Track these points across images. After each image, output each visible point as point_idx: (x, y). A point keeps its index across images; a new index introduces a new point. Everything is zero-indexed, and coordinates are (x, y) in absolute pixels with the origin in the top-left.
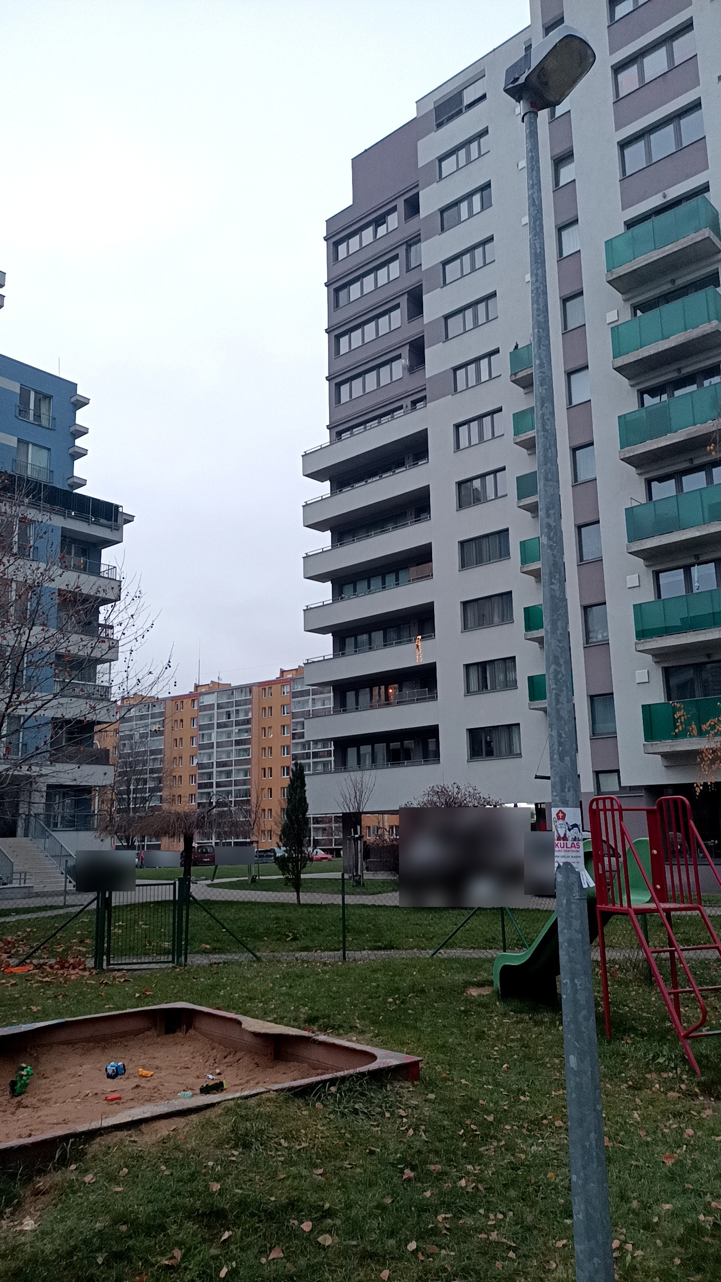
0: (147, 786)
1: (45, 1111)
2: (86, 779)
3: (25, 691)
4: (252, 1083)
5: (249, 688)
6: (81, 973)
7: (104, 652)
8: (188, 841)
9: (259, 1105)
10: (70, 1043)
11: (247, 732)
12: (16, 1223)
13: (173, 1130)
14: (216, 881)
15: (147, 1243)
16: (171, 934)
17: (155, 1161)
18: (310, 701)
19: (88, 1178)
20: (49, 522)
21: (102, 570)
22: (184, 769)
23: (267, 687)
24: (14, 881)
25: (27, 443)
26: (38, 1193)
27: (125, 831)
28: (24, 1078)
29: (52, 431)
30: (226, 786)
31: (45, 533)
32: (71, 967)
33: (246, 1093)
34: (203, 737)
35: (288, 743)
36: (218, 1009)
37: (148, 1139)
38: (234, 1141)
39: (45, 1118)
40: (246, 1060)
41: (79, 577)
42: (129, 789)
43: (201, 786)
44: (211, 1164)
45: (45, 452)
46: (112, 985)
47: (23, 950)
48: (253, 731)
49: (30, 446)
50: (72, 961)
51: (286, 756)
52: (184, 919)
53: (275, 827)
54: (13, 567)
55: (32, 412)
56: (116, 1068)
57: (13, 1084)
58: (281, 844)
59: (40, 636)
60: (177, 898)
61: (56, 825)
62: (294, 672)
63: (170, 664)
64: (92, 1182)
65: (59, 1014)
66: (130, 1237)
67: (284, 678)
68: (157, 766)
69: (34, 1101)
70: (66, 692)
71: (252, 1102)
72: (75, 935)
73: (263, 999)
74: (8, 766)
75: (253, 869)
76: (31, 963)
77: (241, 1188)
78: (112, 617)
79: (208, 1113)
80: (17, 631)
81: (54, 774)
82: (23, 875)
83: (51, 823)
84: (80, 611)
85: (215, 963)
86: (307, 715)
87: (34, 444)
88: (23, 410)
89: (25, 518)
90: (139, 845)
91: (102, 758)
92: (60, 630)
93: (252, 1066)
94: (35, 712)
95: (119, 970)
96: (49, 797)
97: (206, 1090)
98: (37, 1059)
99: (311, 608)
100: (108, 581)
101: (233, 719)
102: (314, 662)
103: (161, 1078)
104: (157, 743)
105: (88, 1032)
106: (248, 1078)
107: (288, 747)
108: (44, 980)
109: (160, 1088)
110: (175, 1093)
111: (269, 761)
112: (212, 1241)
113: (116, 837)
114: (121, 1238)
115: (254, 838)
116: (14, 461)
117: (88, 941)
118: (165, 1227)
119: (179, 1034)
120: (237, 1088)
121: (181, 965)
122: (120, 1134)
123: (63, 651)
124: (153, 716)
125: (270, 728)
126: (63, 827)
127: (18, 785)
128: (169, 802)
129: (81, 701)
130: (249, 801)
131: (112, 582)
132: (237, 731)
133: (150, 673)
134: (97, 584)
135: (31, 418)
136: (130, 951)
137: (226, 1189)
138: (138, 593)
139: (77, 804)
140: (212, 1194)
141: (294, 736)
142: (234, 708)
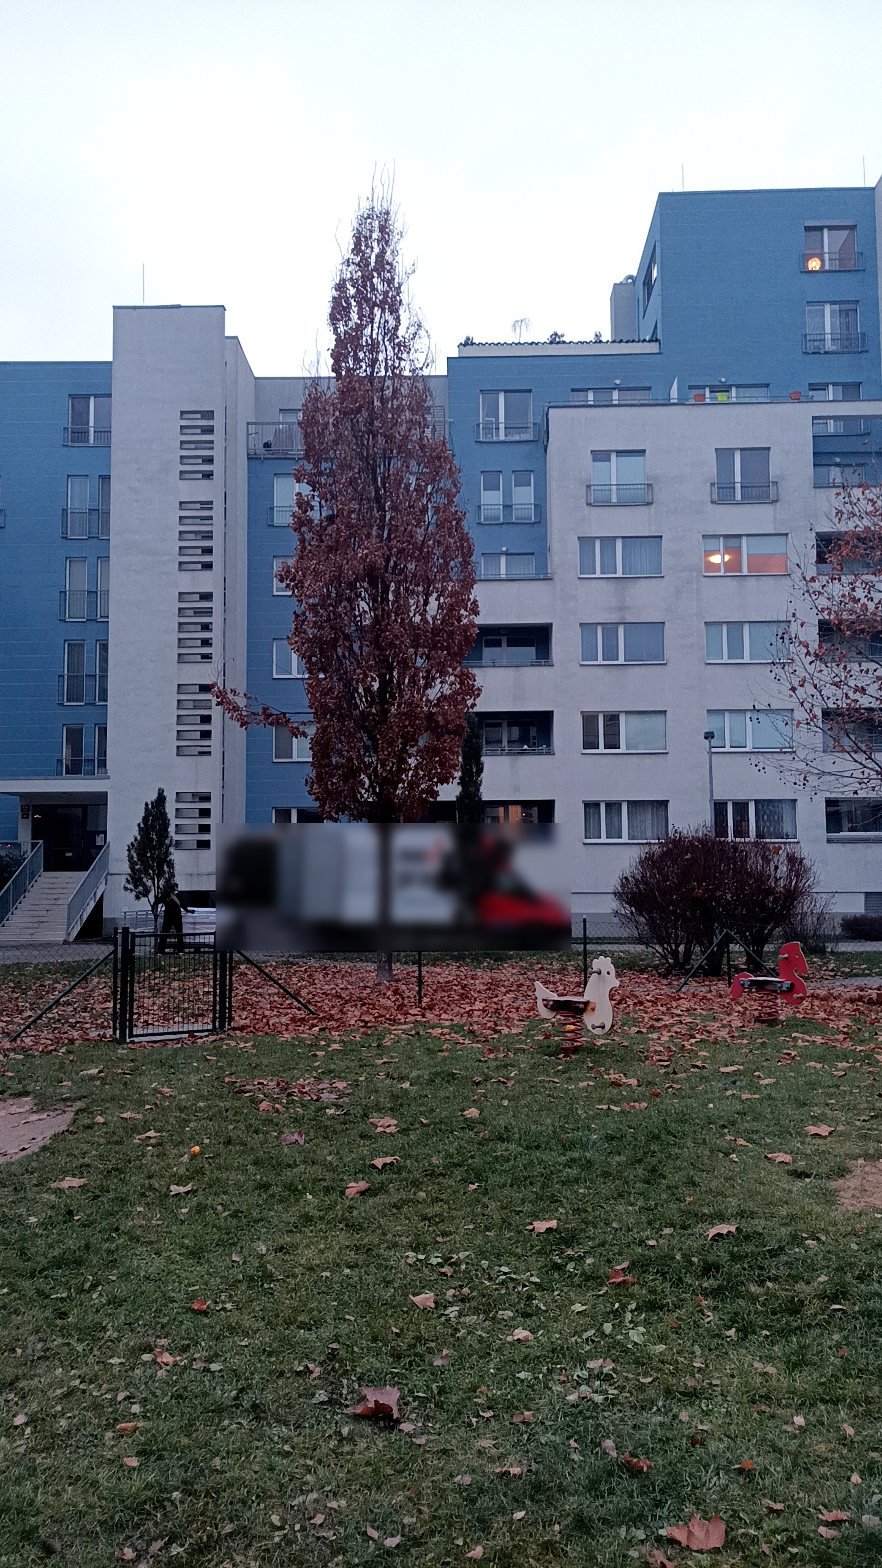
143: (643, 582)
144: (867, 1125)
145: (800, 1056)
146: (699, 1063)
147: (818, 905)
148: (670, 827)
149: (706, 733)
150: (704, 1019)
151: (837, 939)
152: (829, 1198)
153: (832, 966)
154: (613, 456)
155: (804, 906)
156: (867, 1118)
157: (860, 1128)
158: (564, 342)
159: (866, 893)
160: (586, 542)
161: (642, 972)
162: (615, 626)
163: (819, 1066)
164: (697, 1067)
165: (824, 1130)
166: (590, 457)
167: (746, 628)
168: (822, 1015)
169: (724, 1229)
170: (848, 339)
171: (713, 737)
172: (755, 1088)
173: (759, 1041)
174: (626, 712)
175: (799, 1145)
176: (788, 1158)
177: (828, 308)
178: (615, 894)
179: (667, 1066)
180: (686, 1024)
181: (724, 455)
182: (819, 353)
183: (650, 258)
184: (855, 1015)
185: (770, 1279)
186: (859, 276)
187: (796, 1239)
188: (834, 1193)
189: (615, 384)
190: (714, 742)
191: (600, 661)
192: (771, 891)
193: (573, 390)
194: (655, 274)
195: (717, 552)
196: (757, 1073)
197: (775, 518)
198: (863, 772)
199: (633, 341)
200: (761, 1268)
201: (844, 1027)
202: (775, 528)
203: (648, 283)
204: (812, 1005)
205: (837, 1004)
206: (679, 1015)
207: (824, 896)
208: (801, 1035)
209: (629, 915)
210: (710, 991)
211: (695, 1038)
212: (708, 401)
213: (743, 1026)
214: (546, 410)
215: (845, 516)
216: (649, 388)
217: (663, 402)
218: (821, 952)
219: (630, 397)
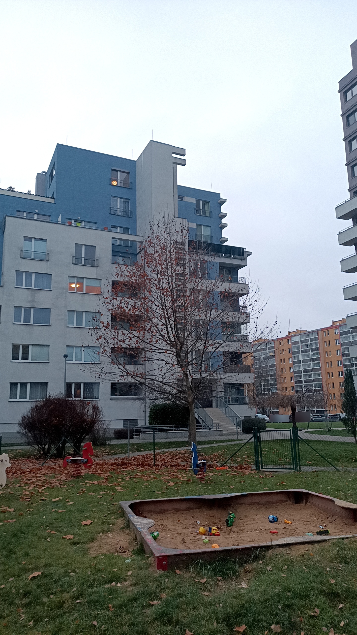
0: (270, 383)
1: (243, 535)
2: (242, 380)
3: (210, 340)
4: (344, 532)
5: (316, 332)
6: (250, 471)
7: (244, 319)
8: (293, 410)
9: (350, 543)
10: (251, 504)
11: (318, 354)
12: (239, 584)
13: (307, 550)
14: (309, 430)
15: (301, 603)
16: (291, 455)
17: (300, 564)
18: (351, 336)
19: (269, 568)
20: (214, 261)
21: (239, 280)
22: (287, 374)
23: (326, 331)
24: (214, 428)
25: (201, 225)
26: (247, 572)
27: (262, 405)
28: (232, 518)
29: (211, 218)
30: (309, 382)
31: (213, 266)
32: (245, 468)
33: (342, 536)
34: (295, 358)
35: (341, 359)
36: (320, 493)
37: (295, 553)
38: (339, 559)
39: (244, 538)
40: (338, 521)
41: (230, 285)
42: (261, 384)
43: (296, 382)
44: (328, 569)
45: (209, 228)
46: (266, 478)
47: (223, 459)
48: (321, 354)
49: (202, 226)
50: (245, 466)
51: (340, 366)
52: (297, 449)
53: (338, 403)
54: (201, 283)
55: (201, 211)
56: (273, 518)
57: (227, 521)
58: (343, 411)
59: (215, 314)
60: (292, 438)
61: (229, 402)
62: (340, 322)
63: (277, 322)
64: (271, 570)
65: (243, 490)
66: (293, 598)
67: (334, 326)
68: (274, 373)
69: (237, 529)
70: (229, 339)
71: (346, 541)
72: (245, 454)
73: (344, 491)
74: (207, 375)
75: (328, 424)
76: (227, 466)
77: (346, 584)
78: (246, 302)
79: (324, 544)
80: (205, 313)
81: (227, 378)
82: (218, 425)
83: (227, 401)
84: (231, 300)
85: (315, 471)
86: (350, 344)
87: (203, 225)
88: (198, 211)
89: (204, 260)
90: (269, 412)
91: (247, 370)
92: (224, 311)
93: (342, 524)
94: (216, 350)
95: (268, 471)
96: (225, 388)
97: (320, 533)
98: (236, 510)
99: (347, 287)
100: (243, 285)
101: (310, 348)
102: (351, 316)
103: (296, 525)
104: (273, 362)
105: (256, 499)
106: (341, 530)
107: (341, 361)
108: (234, 474)
109: (296, 530)
110: (304, 533)
111: (330, 369)
112: (334, 607)
113: (257, 408)
114: (288, 599)
115: (327, 409)
116: (196, 234)
117: (251, 457)
118: (309, 596)
119: (302, 504)
120: (336, 534)
121: (298, 471)
122: (282, 549)
123: (226, 320)
124: (269, 348)
125: (330, 351)
126: (233, 403)
127: (211, 383)
128: (281, 391)
129: (236, 343)
130: (322, 390)
131: (245, 285)
132: (312, 354)
133: (267, 327)
134: (238, 287)
135: (202, 213)
136: (272, 463)
137: (338, 583)
138: (258, 289)
139: (238, 392)
140: (331, 584)
141: (343, 355)
142: (310, 343)
143: (43, 292)
144: (106, 518)
145: (87, 491)
146: (43, 498)
147: (104, 426)
148: (48, 394)
149: (65, 355)
150: (51, 477)
151: (111, 439)
152: (85, 552)
153: (107, 450)
154: (33, 240)
155: (98, 426)
156: (106, 515)
157: (103, 519)
158: (14, 191)
159: (124, 420)
160: (19, 273)
161: (28, 458)
162: (30, 308)
163: (93, 494)
164: (42, 500)
165: (89, 522)
166: (23, 239)
167: (84, 314)
168: (99, 472)
169: (36, 574)
170: (125, 212)
171: (67, 357)
172: (65, 507)
173: (72, 485)
174: (33, 345)
175: (78, 530)
176: (71, 537)
177: (119, 199)
178: (19, 423)
179: (29, 501)
180: (42, 481)
181: (78, 246)
182: (115, 215)
183: (52, 166)
184: (112, 471)
185: (52, 594)
186: (130, 190)
187: (66, 574)
188: (87, 549)
189: (36, 212)
190: (67, 359)
191: (22, 323)
192: (85, 421)
193: (17, 211)
194: (54, 173)
195: (74, 283)
196: (67, 500)
197: (97, 273)
198: (122, 373)
199: (44, 197)
200: (49, 589)
201: (106, 476)
202: (97, 277)
203: (51, 176)
204: (96, 468)
205: (106, 466)
206: (40, 477)
207: (107, 422)
208: (89, 481)
209: (24, 433)
210: (56, 465)
211: (44, 487)
212: (73, 225)
213: (66, 480)
214: (5, 216)
215: (120, 276)
216: (50, 216)
217: (55, 222)
218: (104, 445)
219: (41, 218)
